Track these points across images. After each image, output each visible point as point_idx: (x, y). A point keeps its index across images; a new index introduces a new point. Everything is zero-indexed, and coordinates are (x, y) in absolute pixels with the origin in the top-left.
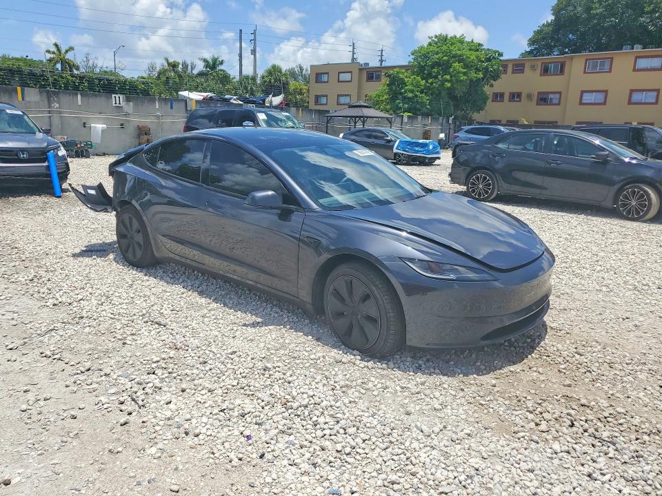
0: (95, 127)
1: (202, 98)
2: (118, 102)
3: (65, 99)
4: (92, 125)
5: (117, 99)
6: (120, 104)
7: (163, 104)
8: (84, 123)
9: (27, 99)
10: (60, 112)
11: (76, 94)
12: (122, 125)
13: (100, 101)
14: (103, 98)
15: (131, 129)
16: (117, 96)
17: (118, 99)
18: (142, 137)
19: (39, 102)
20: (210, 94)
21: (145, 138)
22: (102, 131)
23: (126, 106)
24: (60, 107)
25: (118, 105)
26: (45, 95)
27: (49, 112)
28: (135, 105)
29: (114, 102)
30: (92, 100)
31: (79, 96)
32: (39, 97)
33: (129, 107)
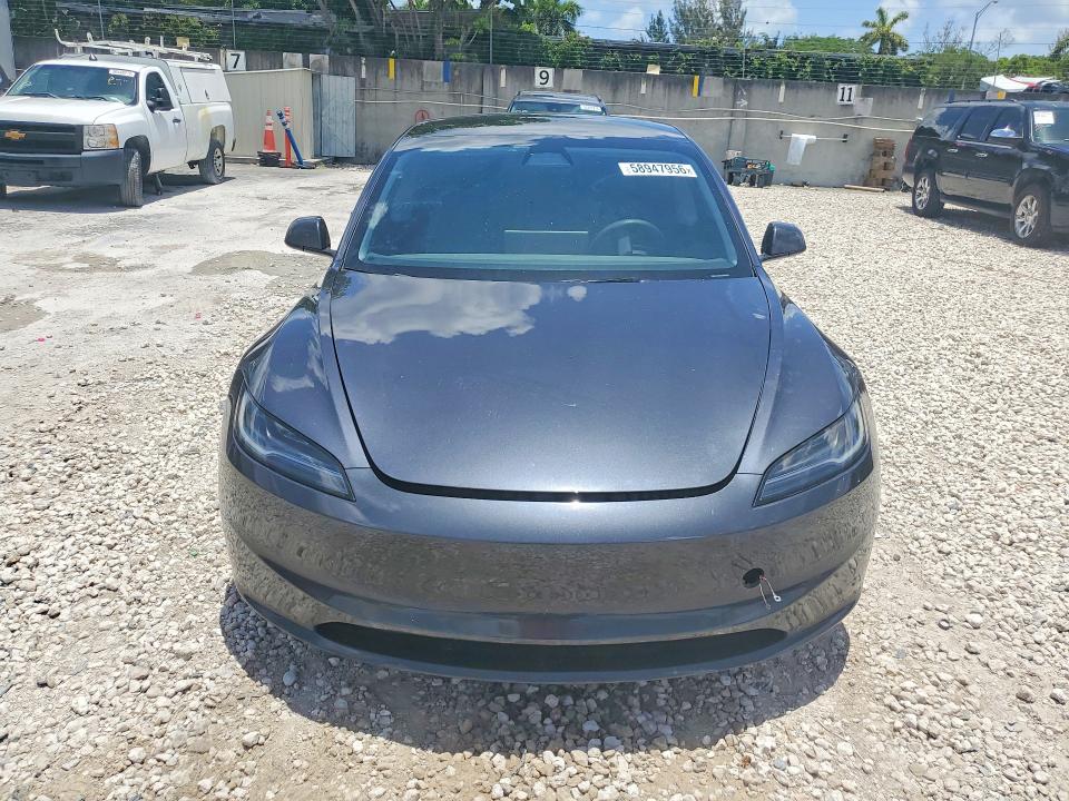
0: (797, 139)
1: (1025, 87)
2: (846, 98)
3: (759, 93)
4: (794, 135)
5: (847, 92)
6: (849, 100)
7: (933, 100)
8: (782, 133)
9: (704, 93)
10: (747, 115)
11: (779, 85)
12: (845, 136)
13: (814, 97)
14: (822, 91)
15: (860, 146)
16: (847, 87)
17: (849, 92)
18: (876, 158)
19: (719, 98)
20: (1047, 80)
21: (882, 160)
22: (807, 146)
23: (862, 104)
24: (748, 107)
25: (846, 102)
26: (731, 87)
27: (732, 114)
28: (877, 102)
29: (839, 97)
30: (802, 95)
31: (783, 88)
32: (721, 90)
33: (864, 106)
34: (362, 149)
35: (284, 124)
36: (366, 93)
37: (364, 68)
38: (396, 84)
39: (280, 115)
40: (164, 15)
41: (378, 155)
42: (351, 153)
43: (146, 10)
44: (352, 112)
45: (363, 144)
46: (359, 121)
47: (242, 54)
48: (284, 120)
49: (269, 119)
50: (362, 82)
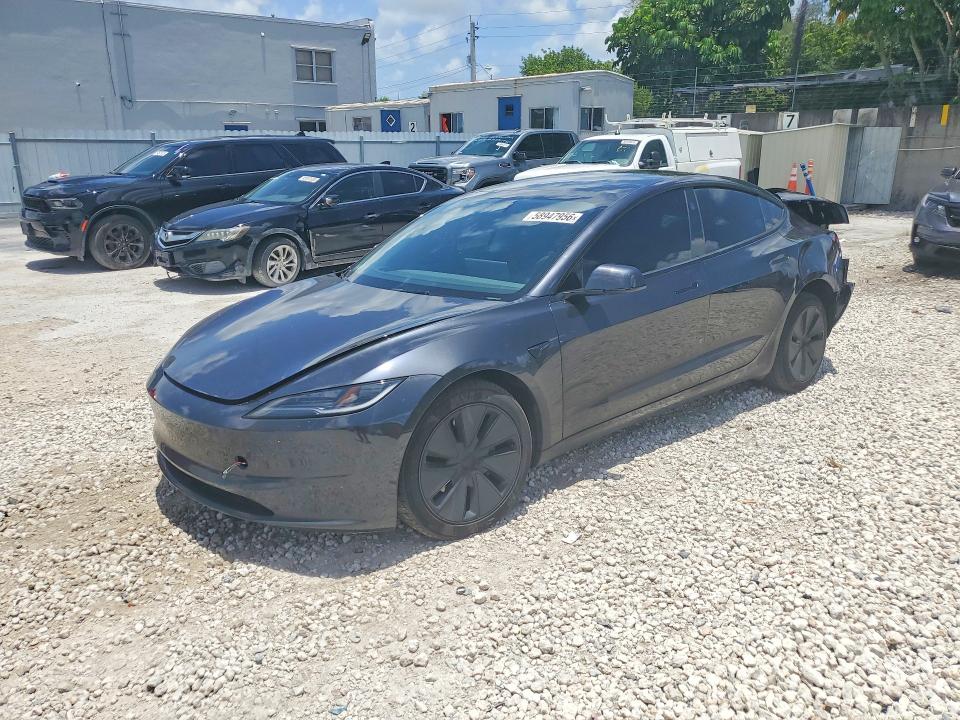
34: (898, 195)
35: (805, 175)
36: (912, 141)
37: (913, 117)
38: (946, 130)
39: (803, 167)
40: (747, 88)
41: (916, 201)
42: (886, 200)
43: (736, 86)
44: (893, 161)
45: (901, 191)
46: (900, 169)
47: (797, 114)
48: (806, 171)
49: (795, 171)
50: (910, 131)
